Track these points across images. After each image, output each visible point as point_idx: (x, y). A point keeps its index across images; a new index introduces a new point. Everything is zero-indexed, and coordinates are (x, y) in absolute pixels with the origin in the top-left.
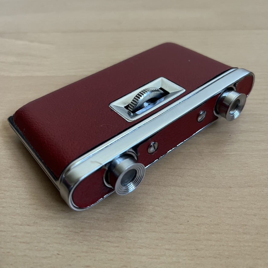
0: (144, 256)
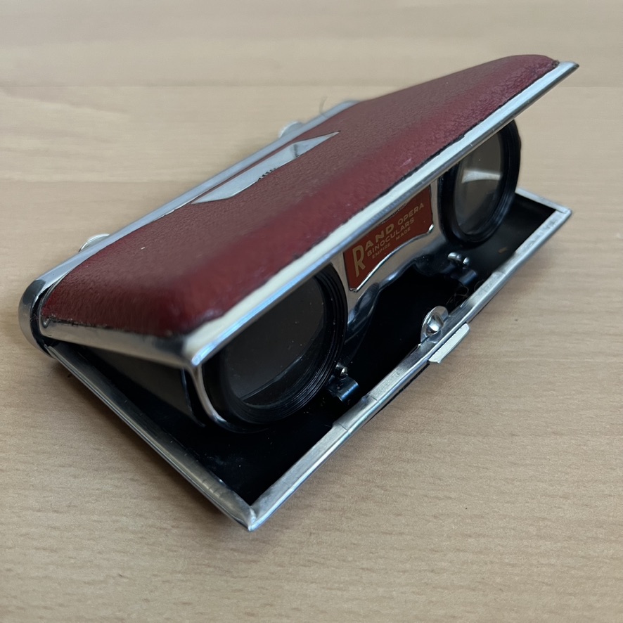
0: (312, 583)
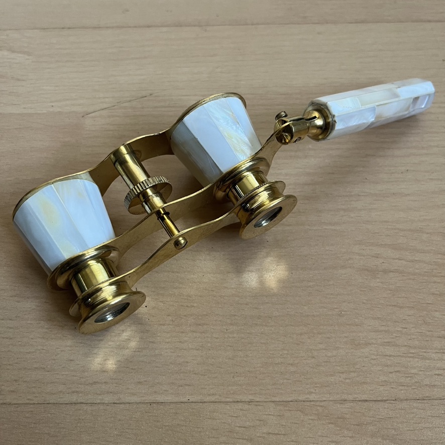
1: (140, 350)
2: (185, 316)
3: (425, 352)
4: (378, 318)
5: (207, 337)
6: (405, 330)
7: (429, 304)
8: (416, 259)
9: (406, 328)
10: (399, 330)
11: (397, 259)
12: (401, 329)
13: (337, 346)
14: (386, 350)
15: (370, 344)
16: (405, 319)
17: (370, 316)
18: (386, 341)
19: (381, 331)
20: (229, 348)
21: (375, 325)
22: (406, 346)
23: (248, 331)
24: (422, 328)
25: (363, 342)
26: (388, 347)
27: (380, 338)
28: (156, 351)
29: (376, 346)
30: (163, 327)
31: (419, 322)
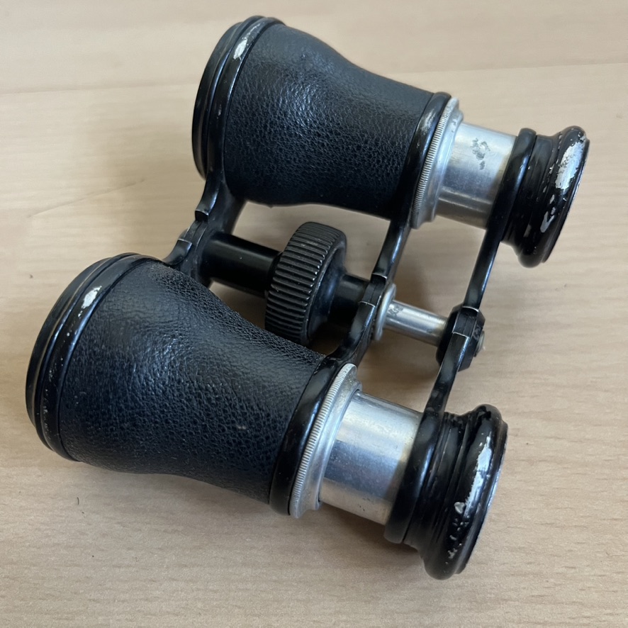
1: (70, 615)
2: (160, 549)
3: (611, 614)
4: (520, 548)
5: (198, 590)
6: (573, 571)
7: (616, 520)
8: (587, 436)
9: (574, 568)
10: (560, 570)
11: (551, 438)
12: (564, 570)
13: (441, 604)
14: (535, 611)
15: (506, 600)
16: (571, 551)
17: (505, 545)
18: (536, 593)
19: (525, 575)
20: (237, 610)
21: (515, 563)
22: (574, 602)
23: (274, 578)
24: (605, 568)
25: (493, 596)
26: (540, 606)
27: (524, 588)
28: (100, 618)
29: (517, 603)
30: (117, 570)
31: (598, 555)
